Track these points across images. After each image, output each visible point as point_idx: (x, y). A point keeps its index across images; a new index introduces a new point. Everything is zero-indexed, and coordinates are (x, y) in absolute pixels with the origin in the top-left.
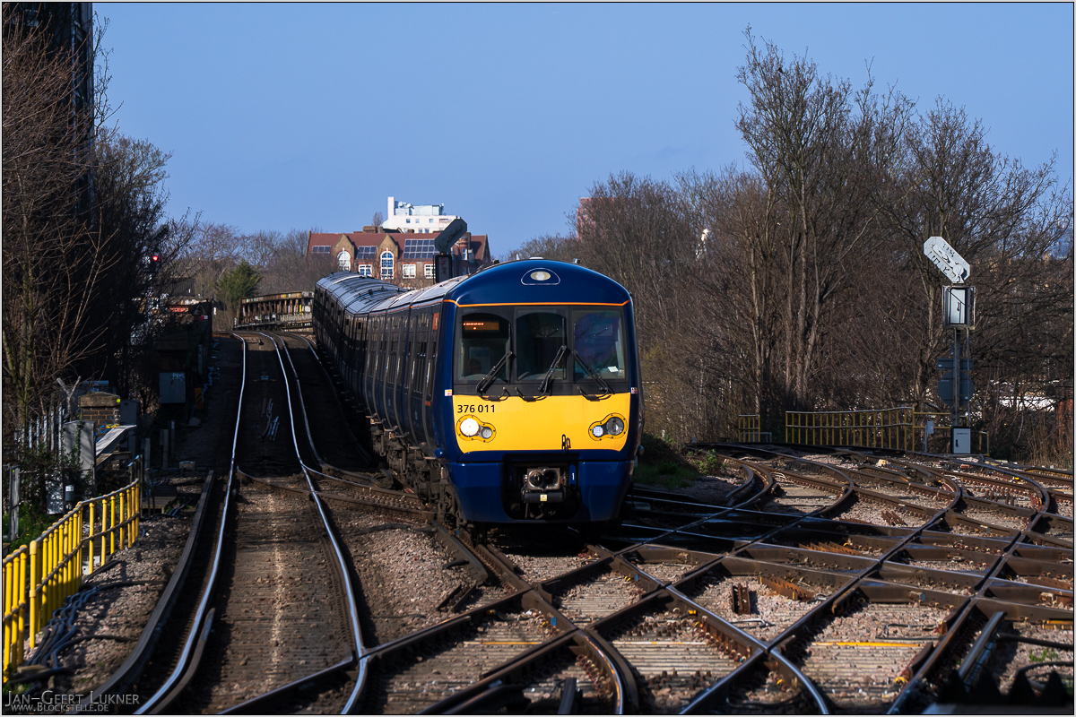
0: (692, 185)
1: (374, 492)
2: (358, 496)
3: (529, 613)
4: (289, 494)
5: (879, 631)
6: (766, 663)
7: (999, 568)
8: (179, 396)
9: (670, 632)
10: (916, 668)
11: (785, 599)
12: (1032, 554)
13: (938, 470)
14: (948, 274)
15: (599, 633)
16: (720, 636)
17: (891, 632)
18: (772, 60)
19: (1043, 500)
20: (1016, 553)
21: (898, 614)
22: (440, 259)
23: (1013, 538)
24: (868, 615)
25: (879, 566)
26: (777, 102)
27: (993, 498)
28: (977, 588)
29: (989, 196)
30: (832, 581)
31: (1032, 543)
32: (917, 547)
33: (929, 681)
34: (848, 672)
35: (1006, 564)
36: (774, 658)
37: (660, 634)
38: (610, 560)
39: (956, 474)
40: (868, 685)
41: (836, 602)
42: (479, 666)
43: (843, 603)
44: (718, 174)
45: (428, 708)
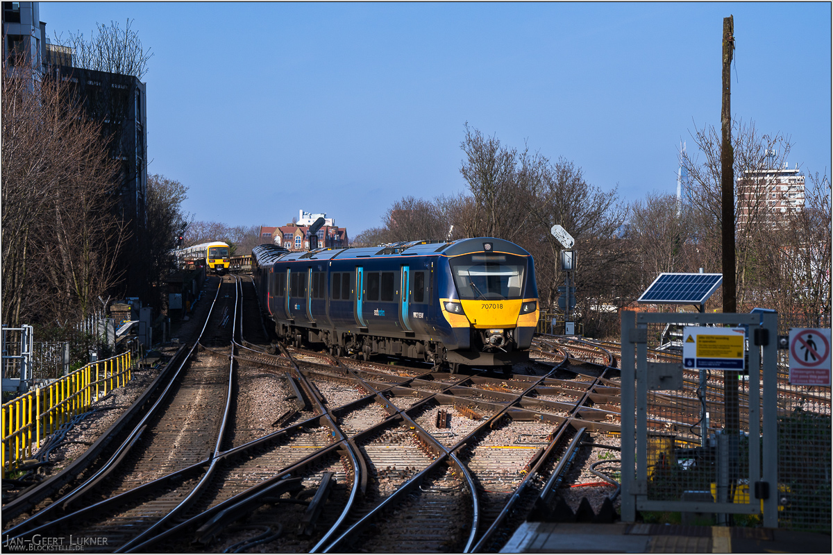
0: (442, 202)
1: (264, 356)
2: (256, 359)
3: (322, 428)
4: (221, 357)
5: (516, 439)
6: (447, 462)
7: (584, 400)
8: (179, 305)
9: (398, 440)
10: (532, 465)
11: (466, 419)
12: (603, 392)
13: (557, 344)
14: (564, 244)
15: (355, 443)
16: (426, 442)
17: (522, 440)
18: (478, 139)
19: (610, 360)
20: (594, 391)
21: (527, 429)
22: (312, 238)
23: (593, 382)
24: (511, 428)
25: (519, 399)
26: (481, 159)
27: (584, 358)
28: (572, 412)
29: (585, 206)
30: (493, 408)
31: (603, 385)
32: (541, 387)
33: (539, 474)
34: (494, 466)
35: (588, 398)
36: (452, 459)
37: (392, 442)
38: (375, 395)
39: (566, 346)
40: (505, 476)
41: (493, 422)
42: (284, 462)
43: (498, 421)
44: (456, 197)
45: (244, 491)
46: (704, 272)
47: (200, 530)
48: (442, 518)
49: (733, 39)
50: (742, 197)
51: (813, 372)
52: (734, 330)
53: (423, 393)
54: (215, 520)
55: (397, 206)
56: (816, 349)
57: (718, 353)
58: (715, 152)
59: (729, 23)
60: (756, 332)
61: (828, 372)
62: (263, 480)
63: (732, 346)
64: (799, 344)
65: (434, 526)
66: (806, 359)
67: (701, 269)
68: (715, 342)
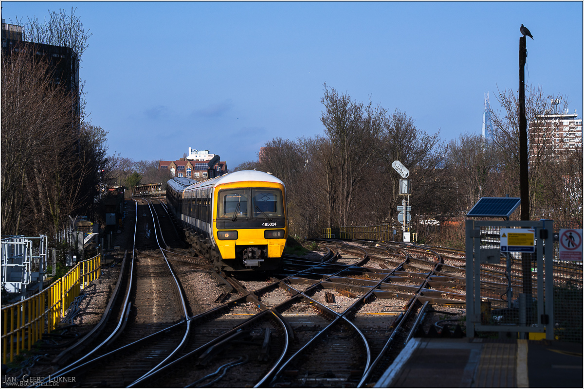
0: (303, 142)
1: (188, 258)
2: (182, 259)
3: (250, 303)
4: (155, 258)
5: (382, 309)
6: (341, 322)
7: (425, 285)
8: (114, 222)
9: (303, 310)
10: (397, 323)
11: (345, 297)
12: (436, 279)
13: (398, 248)
14: (401, 175)
15: (277, 310)
16: (322, 311)
17: (386, 309)
18: (334, 95)
19: (439, 259)
20: (431, 279)
21: (388, 302)
22: (210, 171)
23: (429, 273)
24: (377, 303)
25: (380, 284)
26: (336, 111)
27: (420, 258)
28: (418, 292)
29: (415, 145)
30: (363, 290)
31: (436, 275)
32: (393, 277)
33: (403, 328)
34: (371, 325)
35: (427, 283)
36: (344, 320)
37: (299, 311)
38: (279, 283)
39: (406, 250)
40: (380, 329)
41: (365, 298)
43: (368, 298)
44: (313, 138)
47: (201, 357)
48: (346, 352)
49: (526, 50)
50: (533, 141)
51: (573, 253)
52: (529, 230)
53: (311, 282)
54: (208, 352)
55: (269, 145)
56: (574, 240)
57: (520, 243)
58: (513, 108)
59: (523, 42)
60: (541, 231)
61: (581, 253)
62: (224, 333)
63: (527, 239)
65: (342, 357)
66: (569, 246)
68: (518, 237)
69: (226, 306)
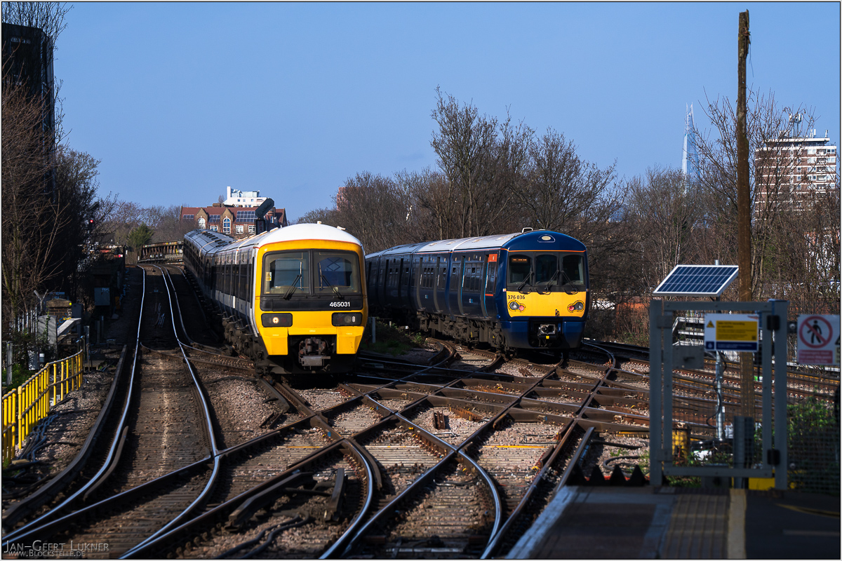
0: (404, 179)
1: (221, 358)
2: (212, 361)
3: (314, 429)
4: (171, 359)
5: (521, 439)
6: (456, 459)
7: (589, 401)
8: (106, 301)
9: (398, 440)
10: (545, 461)
11: (465, 420)
12: (607, 393)
15: (356, 441)
16: (429, 443)
17: (528, 439)
18: (452, 106)
19: (611, 361)
20: (599, 392)
21: (532, 429)
22: (258, 222)
23: (596, 383)
24: (514, 429)
25: (519, 400)
26: (455, 131)
28: (577, 413)
29: (578, 185)
30: (492, 410)
31: (607, 386)
32: (540, 389)
33: (552, 468)
34: (504, 464)
35: (593, 399)
36: (461, 456)
37: (392, 442)
38: (362, 397)
40: (517, 471)
41: (496, 422)
42: (286, 461)
43: (500, 422)
44: (420, 173)
45: (256, 486)
46: (720, 264)
47: (232, 515)
48: (462, 507)
49: (748, 34)
50: (759, 179)
51: (818, 353)
52: (749, 317)
53: (413, 396)
54: (246, 507)
55: (350, 184)
56: (821, 332)
57: (734, 337)
58: (729, 127)
59: (744, 18)
60: (769, 318)
62: (272, 476)
63: (748, 331)
64: (806, 329)
65: (455, 514)
66: (813, 341)
67: (717, 261)
68: (732, 327)
69: (278, 435)
